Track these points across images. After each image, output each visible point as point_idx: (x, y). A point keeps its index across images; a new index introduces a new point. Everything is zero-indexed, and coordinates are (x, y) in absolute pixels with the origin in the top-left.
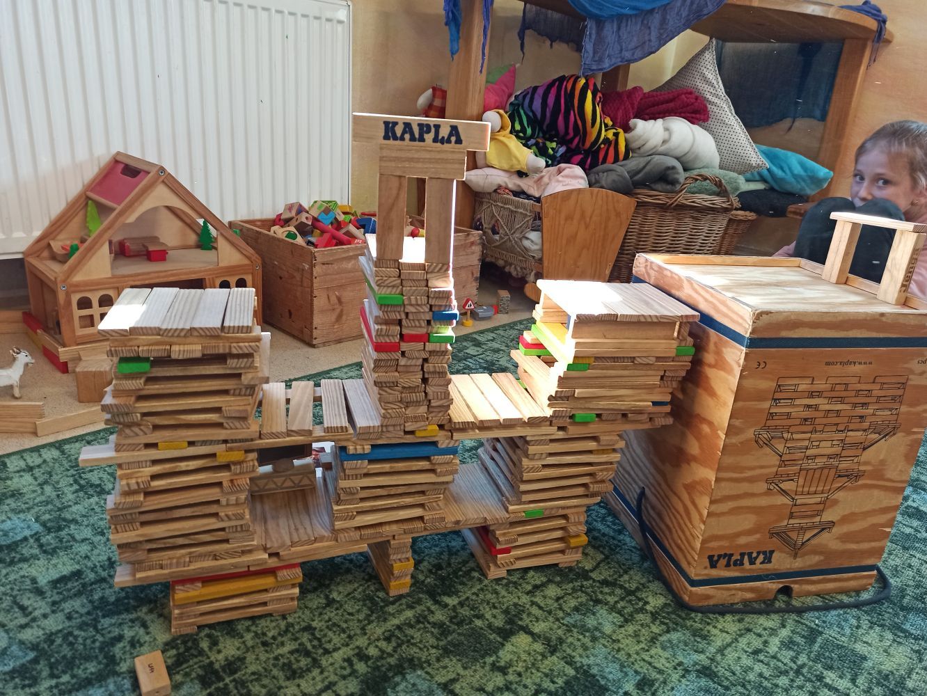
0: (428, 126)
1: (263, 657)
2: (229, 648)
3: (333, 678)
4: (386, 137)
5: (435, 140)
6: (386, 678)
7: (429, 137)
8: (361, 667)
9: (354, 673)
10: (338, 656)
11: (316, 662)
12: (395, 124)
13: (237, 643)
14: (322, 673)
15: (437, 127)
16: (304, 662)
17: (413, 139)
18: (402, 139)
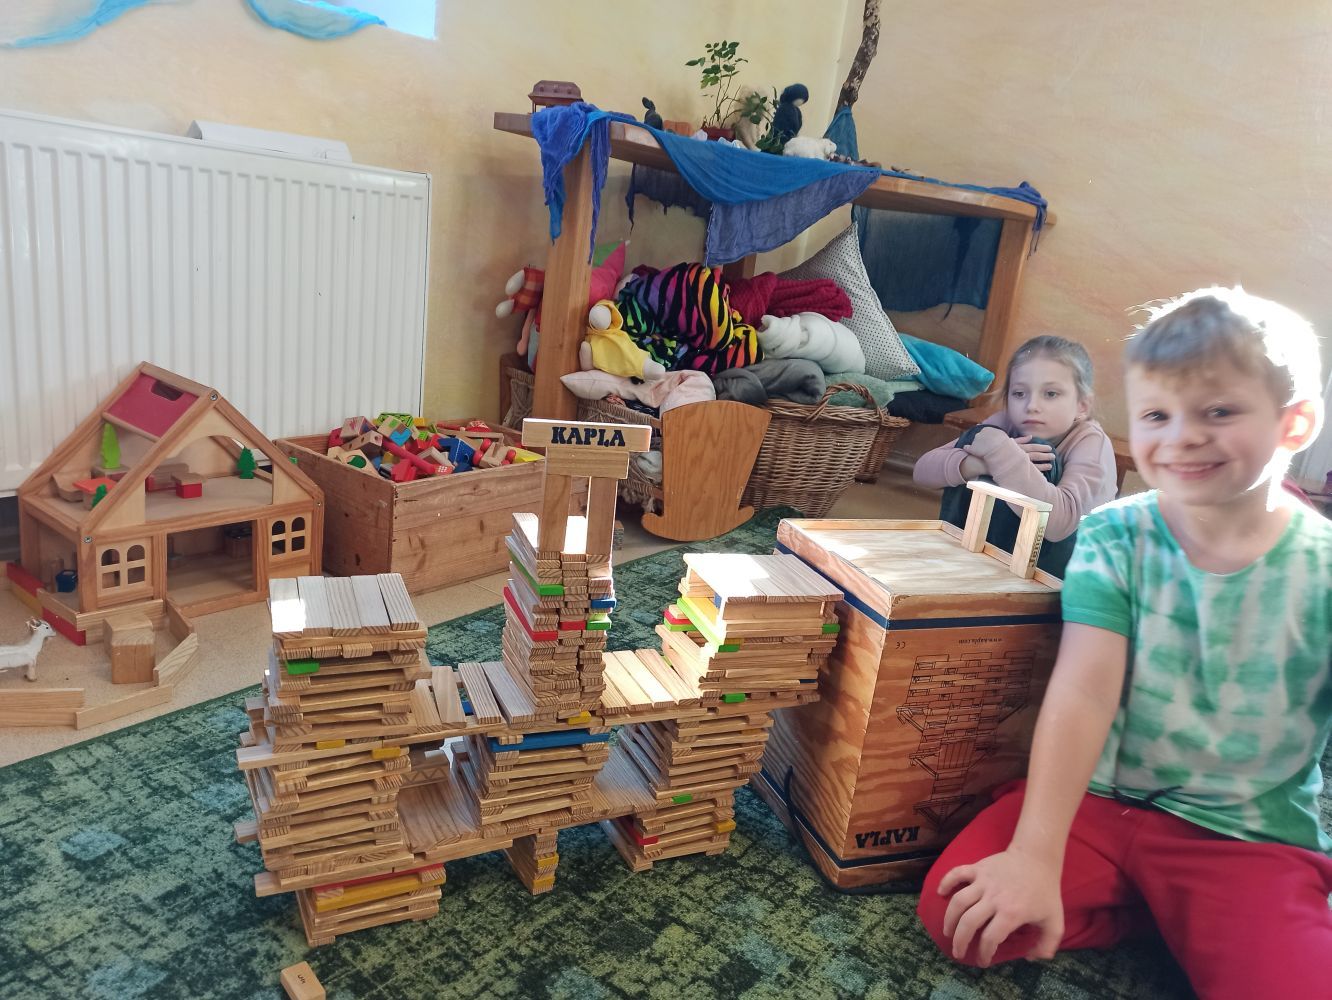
0: (594, 431)
1: (412, 963)
2: (374, 957)
3: (488, 979)
4: (554, 441)
5: (600, 443)
6: (542, 976)
7: (594, 440)
8: (515, 967)
9: (508, 973)
10: (490, 957)
11: (468, 966)
12: (563, 429)
13: (381, 950)
14: (476, 974)
15: (602, 432)
16: (455, 966)
17: (579, 442)
18: (569, 442)
